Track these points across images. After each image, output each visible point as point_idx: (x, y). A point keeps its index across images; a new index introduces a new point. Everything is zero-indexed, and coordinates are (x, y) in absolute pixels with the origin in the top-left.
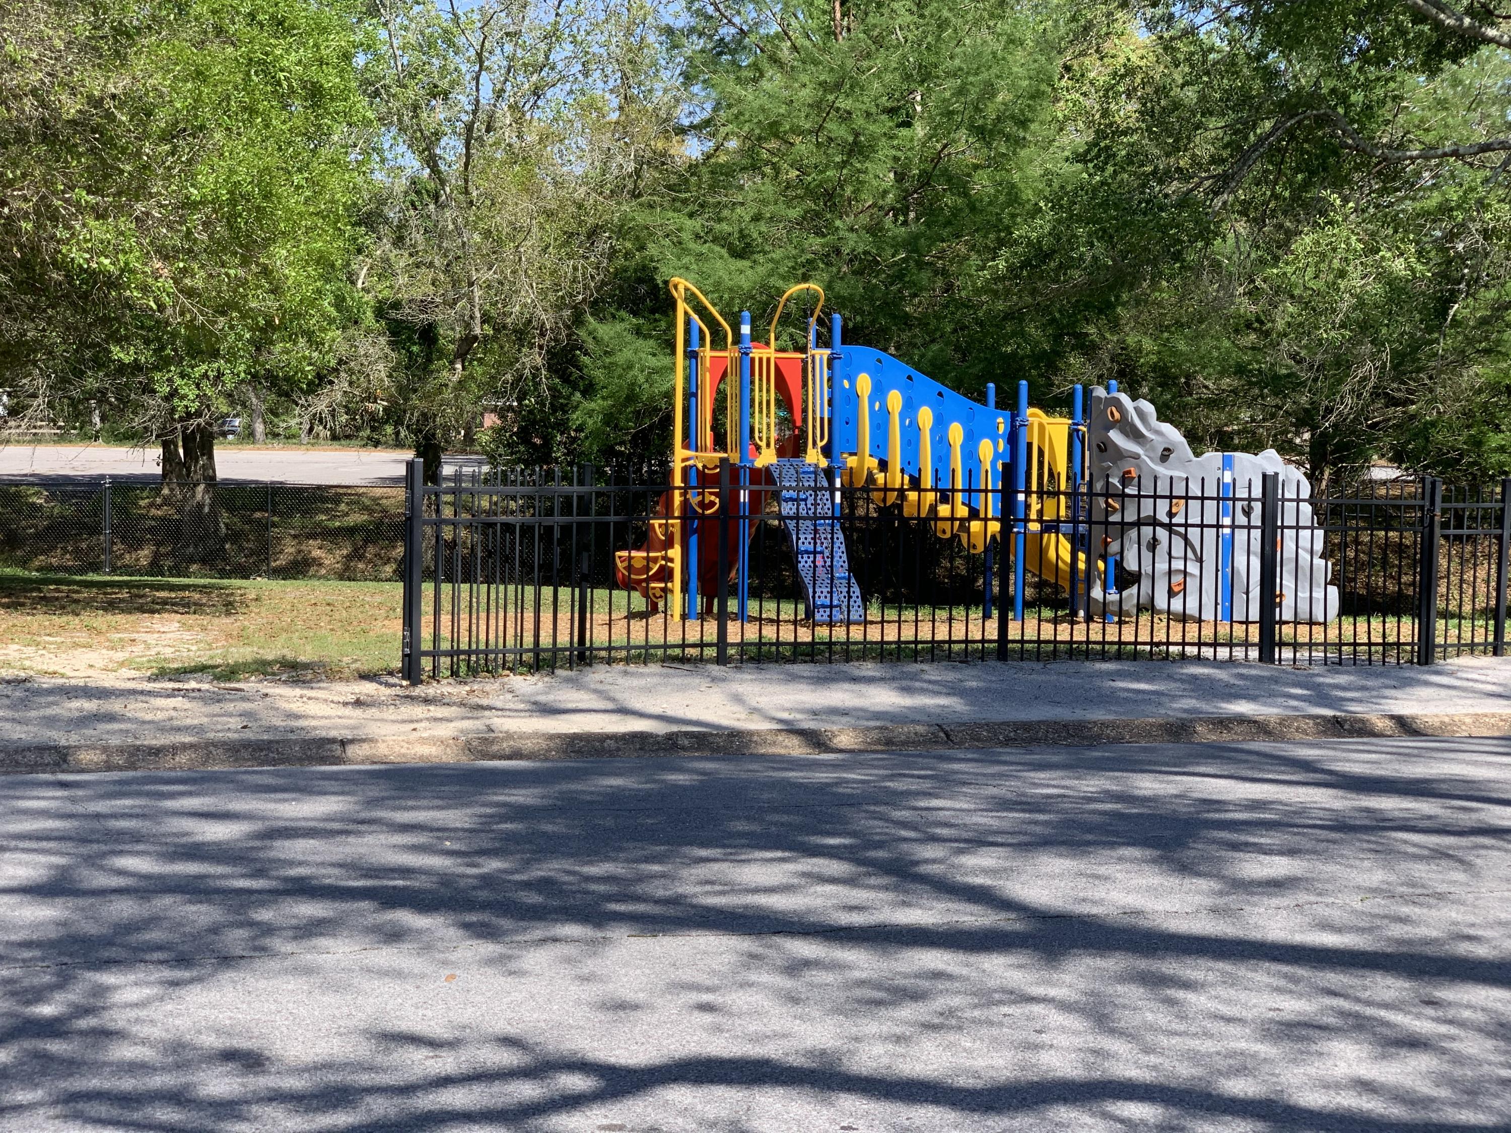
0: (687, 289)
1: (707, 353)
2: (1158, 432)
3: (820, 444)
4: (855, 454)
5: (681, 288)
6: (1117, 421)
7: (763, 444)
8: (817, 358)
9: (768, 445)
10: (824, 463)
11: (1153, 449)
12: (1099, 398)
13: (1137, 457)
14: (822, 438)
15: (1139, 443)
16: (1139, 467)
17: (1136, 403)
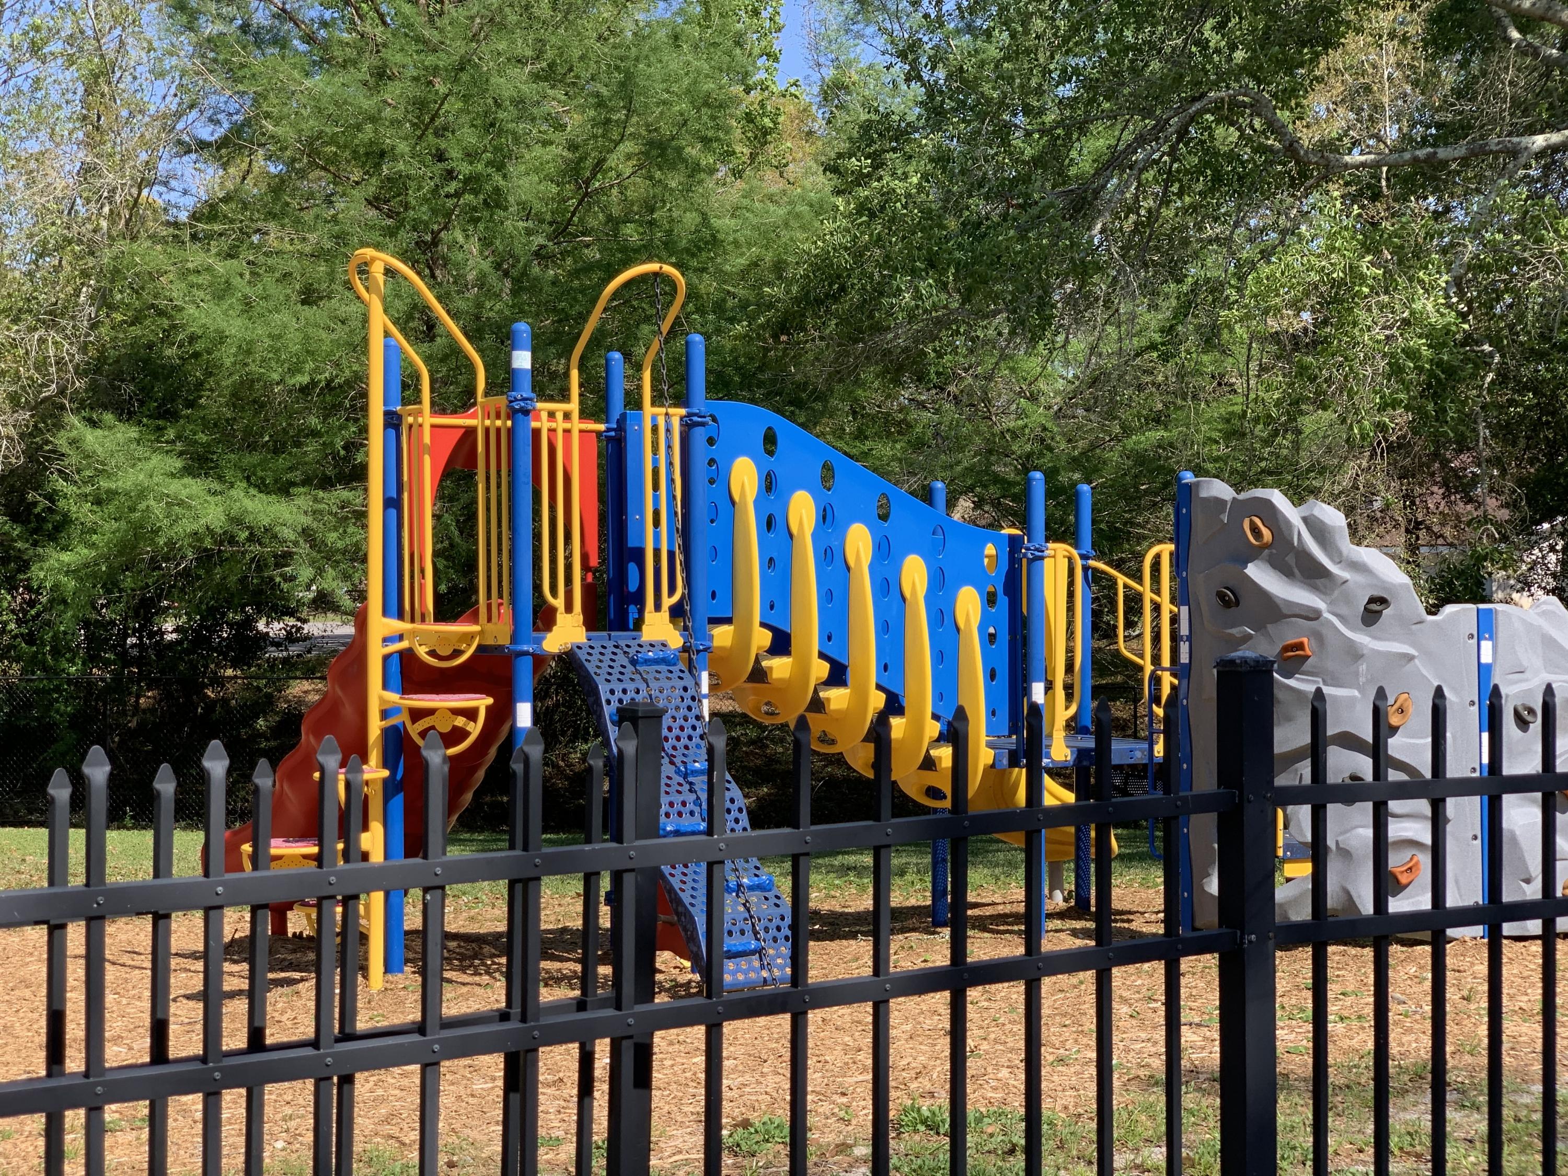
0: (389, 272)
1: (427, 418)
2: (1357, 566)
3: (668, 602)
4: (728, 621)
5: (377, 270)
6: (1267, 546)
7: (559, 603)
8: (661, 422)
9: (569, 608)
10: (675, 640)
11: (1348, 599)
12: (1219, 503)
13: (1313, 615)
14: (672, 590)
15: (1315, 589)
16: (1319, 637)
17: (1304, 510)
